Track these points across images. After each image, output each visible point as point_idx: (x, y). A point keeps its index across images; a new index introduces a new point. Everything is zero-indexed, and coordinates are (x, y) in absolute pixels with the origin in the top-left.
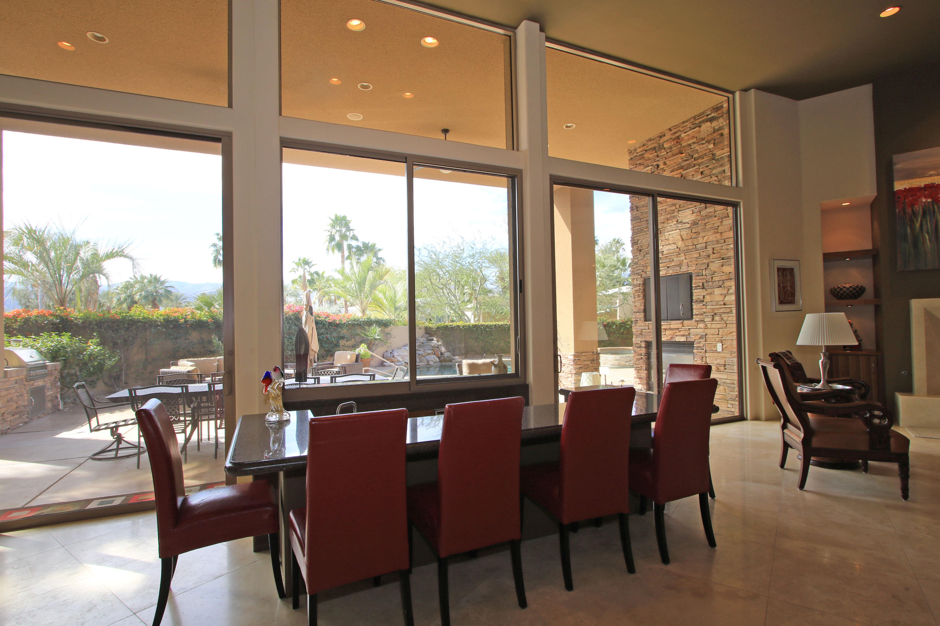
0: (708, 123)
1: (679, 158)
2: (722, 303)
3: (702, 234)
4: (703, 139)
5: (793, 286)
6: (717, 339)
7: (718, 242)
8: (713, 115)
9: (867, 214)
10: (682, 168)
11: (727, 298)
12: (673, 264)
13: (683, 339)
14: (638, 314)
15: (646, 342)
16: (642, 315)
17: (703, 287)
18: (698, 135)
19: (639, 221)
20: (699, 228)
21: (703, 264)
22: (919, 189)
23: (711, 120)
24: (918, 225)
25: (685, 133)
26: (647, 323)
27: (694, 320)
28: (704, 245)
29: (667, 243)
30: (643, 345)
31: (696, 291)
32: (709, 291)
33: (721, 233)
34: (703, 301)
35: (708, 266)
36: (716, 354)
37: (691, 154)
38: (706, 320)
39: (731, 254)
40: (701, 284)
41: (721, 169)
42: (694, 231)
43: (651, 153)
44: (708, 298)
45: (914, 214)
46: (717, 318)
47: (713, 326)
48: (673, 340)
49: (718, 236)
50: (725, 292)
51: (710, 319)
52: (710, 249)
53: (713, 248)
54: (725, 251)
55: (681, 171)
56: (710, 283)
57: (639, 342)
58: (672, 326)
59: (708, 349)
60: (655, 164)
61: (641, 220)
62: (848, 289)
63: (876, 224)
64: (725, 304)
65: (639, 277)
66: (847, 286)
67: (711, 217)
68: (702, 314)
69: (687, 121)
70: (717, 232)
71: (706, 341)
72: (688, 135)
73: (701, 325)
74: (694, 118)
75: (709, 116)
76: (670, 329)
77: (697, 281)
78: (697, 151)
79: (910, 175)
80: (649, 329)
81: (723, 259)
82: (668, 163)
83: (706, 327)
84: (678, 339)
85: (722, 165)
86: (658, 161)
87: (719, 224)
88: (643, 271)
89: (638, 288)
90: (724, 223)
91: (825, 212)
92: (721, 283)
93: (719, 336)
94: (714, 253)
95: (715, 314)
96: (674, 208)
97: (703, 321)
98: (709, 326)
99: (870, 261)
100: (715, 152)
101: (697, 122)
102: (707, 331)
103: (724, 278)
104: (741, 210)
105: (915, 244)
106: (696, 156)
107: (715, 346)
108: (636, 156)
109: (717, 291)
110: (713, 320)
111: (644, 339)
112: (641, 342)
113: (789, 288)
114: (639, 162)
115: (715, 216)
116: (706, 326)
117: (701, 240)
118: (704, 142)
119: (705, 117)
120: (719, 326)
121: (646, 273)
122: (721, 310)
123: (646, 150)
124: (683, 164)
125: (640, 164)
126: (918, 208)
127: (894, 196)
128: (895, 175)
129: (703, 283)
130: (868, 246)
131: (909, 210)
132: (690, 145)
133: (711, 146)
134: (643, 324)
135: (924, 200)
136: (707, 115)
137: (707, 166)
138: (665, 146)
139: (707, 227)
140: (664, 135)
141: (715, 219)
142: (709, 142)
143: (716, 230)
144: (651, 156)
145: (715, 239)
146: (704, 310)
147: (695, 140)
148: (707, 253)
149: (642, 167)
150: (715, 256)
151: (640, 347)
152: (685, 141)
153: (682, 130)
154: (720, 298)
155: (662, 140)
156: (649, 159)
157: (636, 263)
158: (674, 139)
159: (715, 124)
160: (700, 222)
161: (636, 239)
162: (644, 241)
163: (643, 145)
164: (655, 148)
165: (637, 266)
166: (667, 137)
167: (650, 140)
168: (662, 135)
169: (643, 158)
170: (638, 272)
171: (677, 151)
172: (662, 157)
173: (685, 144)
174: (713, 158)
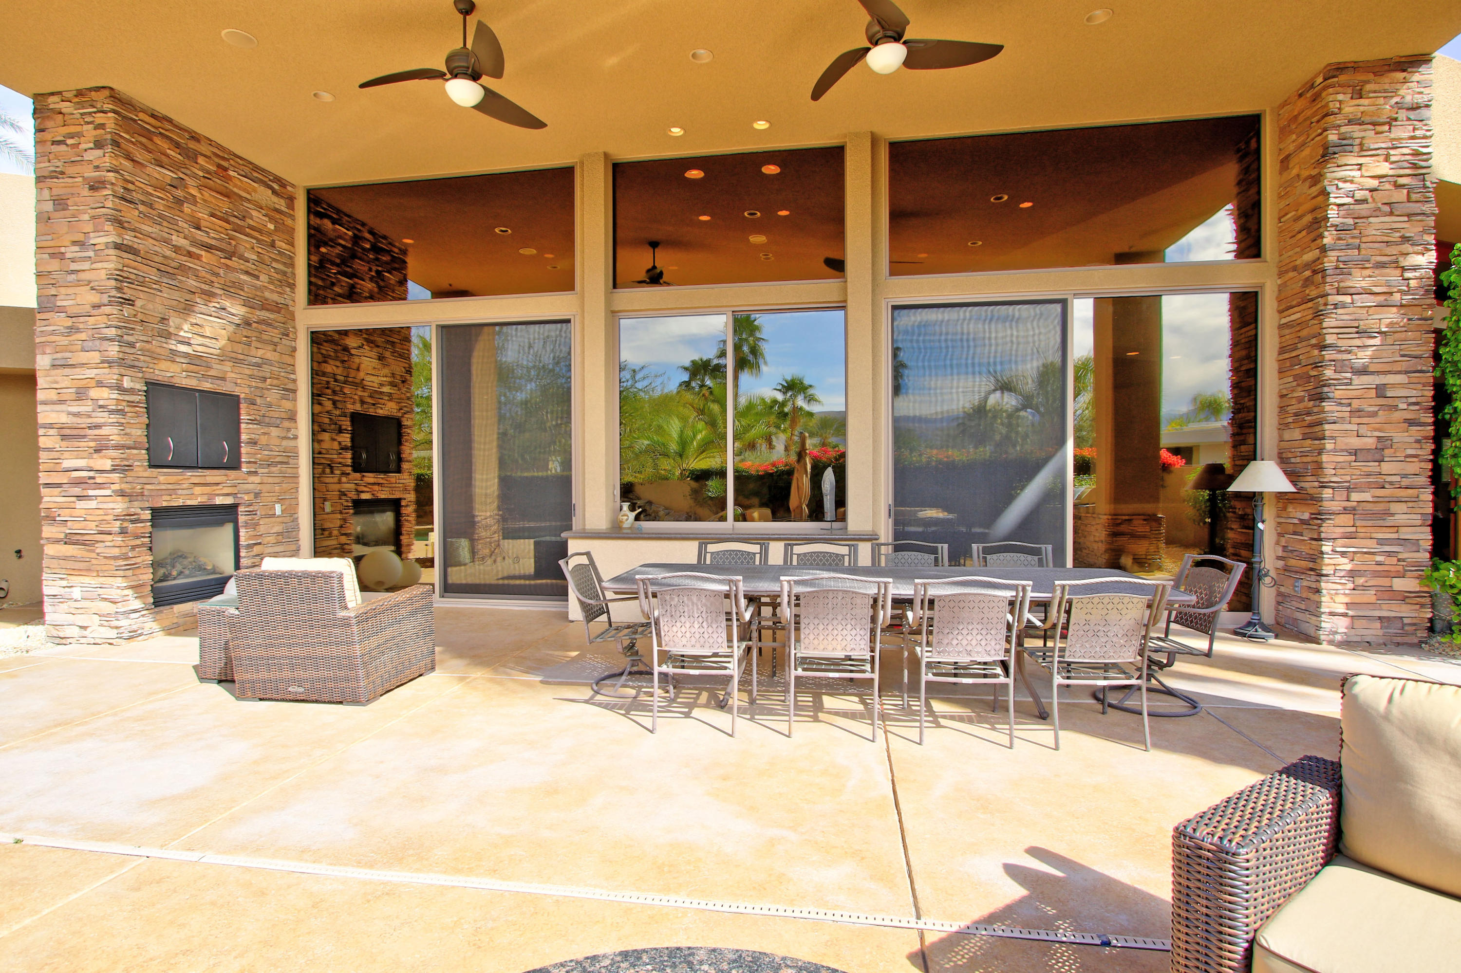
0: (269, 192)
1: (224, 206)
3: (254, 343)
7: (278, 365)
8: (276, 186)
10: (228, 222)
11: (284, 444)
12: (212, 373)
13: (229, 501)
14: (135, 451)
15: (152, 509)
17: (256, 422)
18: (253, 194)
20: (250, 333)
21: (258, 388)
23: (274, 191)
25: (237, 173)
27: (243, 470)
28: (260, 361)
29: (201, 332)
30: (147, 515)
31: (248, 426)
32: (266, 430)
34: (253, 443)
35: (262, 393)
36: (273, 519)
37: (244, 214)
38: (260, 471)
42: (245, 333)
43: (172, 147)
46: (273, 469)
47: (269, 480)
48: (211, 502)
50: (284, 434)
51: (264, 471)
52: (267, 370)
53: (270, 371)
55: (228, 226)
56: (267, 420)
58: (209, 480)
59: (260, 513)
60: (182, 176)
67: (270, 325)
68: (255, 463)
69: (240, 158)
70: (275, 351)
71: (260, 501)
72: (241, 181)
73: (256, 479)
74: (250, 164)
76: (205, 484)
77: (250, 412)
78: (252, 217)
80: (158, 483)
81: (284, 390)
83: (260, 482)
84: (219, 501)
85: (286, 264)
87: (278, 340)
89: (135, 398)
90: (284, 342)
92: (278, 421)
93: (276, 494)
94: (270, 378)
95: (271, 463)
96: (214, 279)
97: (254, 472)
100: (275, 237)
101: (256, 175)
102: (261, 487)
103: (283, 415)
106: (251, 222)
107: (270, 509)
108: (135, 121)
109: (275, 432)
111: (147, 505)
112: (142, 509)
114: (143, 140)
116: (260, 479)
117: (253, 352)
120: (274, 481)
122: (278, 459)
124: (232, 219)
132: (241, 198)
133: (271, 226)
134: (146, 474)
138: (201, 160)
140: (198, 141)
142: (272, 219)
146: (259, 457)
147: (249, 197)
149: (149, 156)
150: (275, 382)
151: (143, 521)
152: (236, 186)
153: (232, 162)
154: (277, 442)
155: (192, 145)
156: (168, 156)
157: (132, 345)
158: (219, 166)
159: (275, 199)
160: (254, 325)
161: (129, 294)
162: (150, 306)
163: (153, 116)
164: (177, 145)
165: (132, 351)
166: (203, 148)
167: (170, 121)
168: (195, 137)
169: (151, 140)
170: (136, 364)
171: (221, 189)
172: (195, 176)
173: (235, 190)
174: (273, 245)
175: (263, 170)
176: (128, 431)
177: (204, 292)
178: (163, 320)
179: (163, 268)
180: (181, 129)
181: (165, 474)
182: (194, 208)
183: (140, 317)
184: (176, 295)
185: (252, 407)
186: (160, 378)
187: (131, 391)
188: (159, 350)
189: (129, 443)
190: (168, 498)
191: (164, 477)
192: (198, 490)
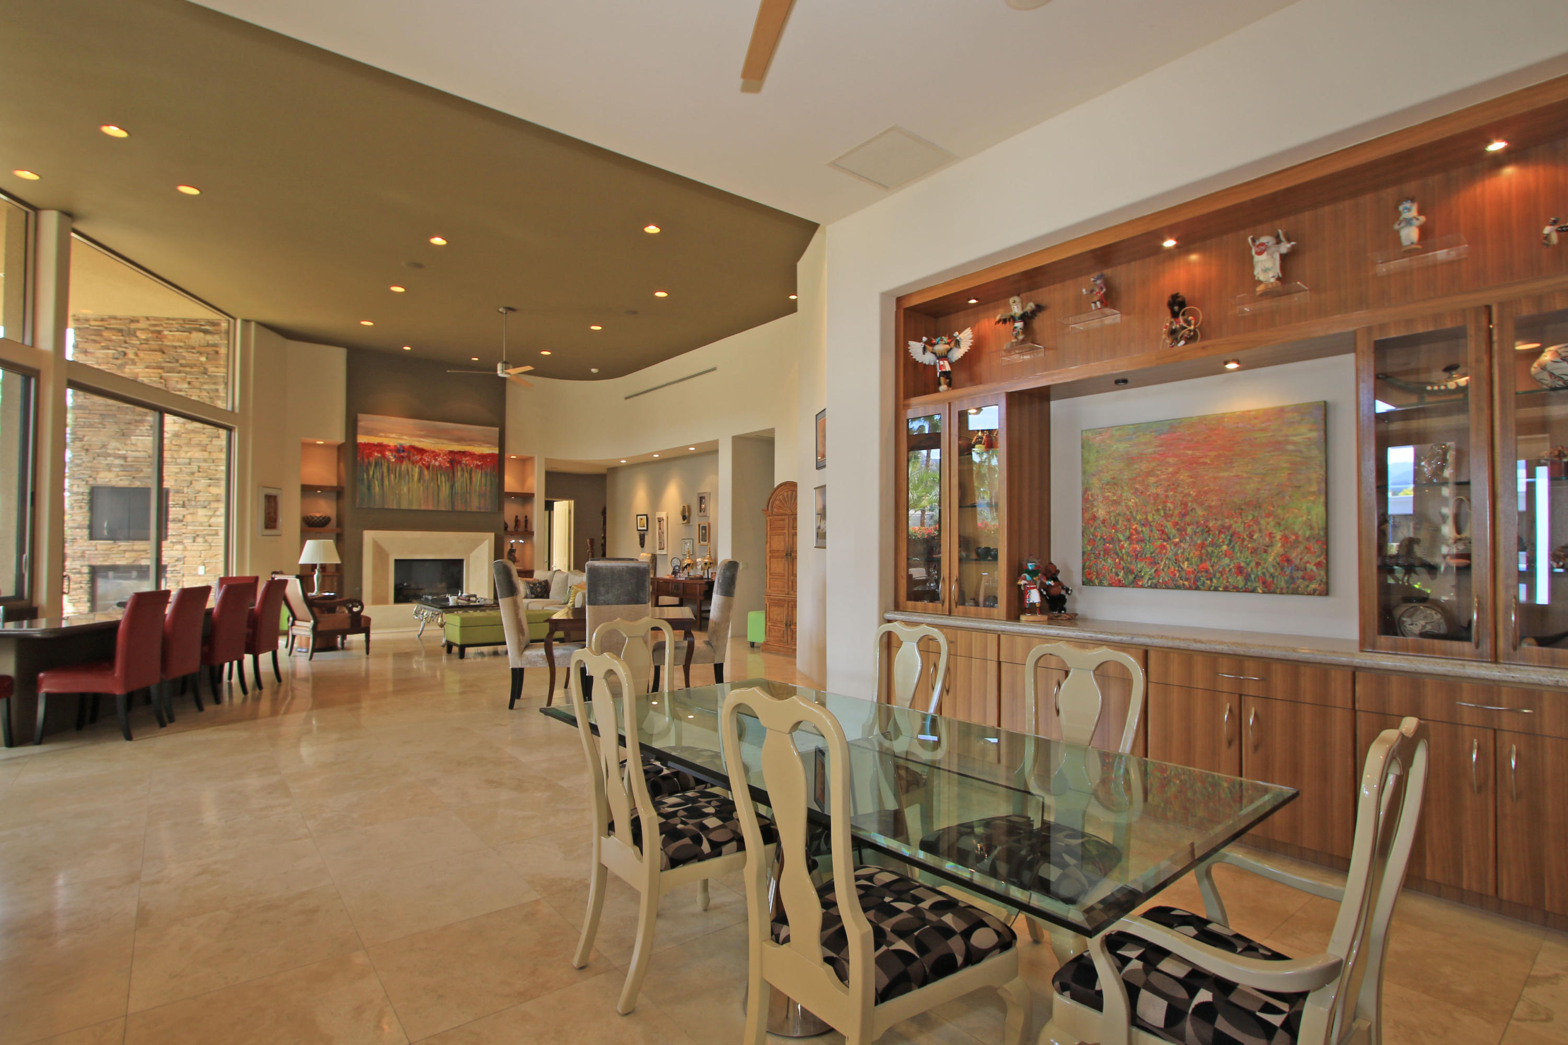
0: (201, 335)
1: (158, 357)
2: (207, 524)
3: (185, 449)
4: (194, 348)
5: (276, 513)
6: (199, 562)
7: (205, 460)
8: (208, 327)
9: (335, 454)
10: (162, 368)
11: (213, 520)
12: (142, 475)
14: (78, 530)
16: (86, 532)
17: (184, 506)
18: (187, 341)
19: (88, 411)
20: (182, 441)
21: (186, 480)
22: (373, 445)
23: (206, 332)
24: (371, 473)
25: (170, 331)
26: (94, 542)
27: (169, 541)
28: (187, 461)
29: (134, 448)
31: (174, 509)
32: (191, 510)
33: (210, 452)
34: (182, 521)
35: (191, 483)
36: (197, 577)
37: (176, 358)
38: (185, 541)
39: (223, 476)
40: (181, 502)
41: (213, 387)
42: (174, 442)
43: (114, 334)
44: (189, 518)
45: (369, 464)
46: (200, 540)
47: (194, 548)
48: (137, 563)
49: (206, 455)
50: (211, 513)
51: (191, 541)
52: (194, 467)
53: (199, 467)
54: (214, 472)
55: (160, 371)
56: (193, 503)
57: (78, 567)
58: (136, 547)
59: (186, 572)
60: (120, 349)
61: (92, 412)
62: (318, 518)
63: (342, 465)
64: (210, 526)
65: (84, 483)
66: (318, 515)
67: (198, 432)
68: (180, 535)
69: (173, 319)
70: (205, 451)
71: (184, 564)
72: (173, 335)
73: (179, 547)
74: (184, 320)
75: (203, 327)
76: (133, 551)
77: (177, 498)
78: (184, 358)
79: (369, 433)
80: (96, 550)
81: (210, 479)
82: (141, 354)
83: (185, 549)
85: (215, 384)
86: (126, 348)
87: (208, 442)
88: (90, 477)
89: (80, 497)
90: (214, 443)
91: (306, 446)
92: (206, 503)
93: (202, 559)
94: (199, 472)
95: (198, 535)
97: (180, 542)
98: (189, 548)
99: (335, 495)
100: (207, 366)
101: (187, 326)
102: (186, 553)
103: (210, 499)
104: (236, 436)
105: (369, 488)
106: (183, 362)
107: (196, 569)
108: (87, 328)
109: (201, 512)
110: (194, 541)
111: (87, 563)
112: (82, 566)
113: (272, 514)
114: (93, 337)
115: (204, 434)
116: (185, 547)
117: (183, 455)
118: (194, 351)
119: (198, 326)
120: (201, 548)
121: (95, 479)
122: (206, 532)
123: (107, 328)
124: (164, 365)
125: (95, 341)
126: (372, 460)
127: (356, 447)
128: (359, 430)
129: (184, 502)
130: (333, 482)
131: (366, 460)
132: (175, 347)
133: (203, 359)
134: (85, 544)
135: (376, 454)
136: (201, 325)
137: (197, 378)
138: (139, 334)
139: (193, 442)
140: (138, 321)
141: (203, 436)
142: (201, 353)
143: (204, 448)
144: (114, 337)
145: (201, 457)
146: (184, 531)
147: (182, 344)
148: (192, 470)
149: (98, 346)
150: (200, 474)
151: (80, 573)
152: (169, 341)
153: (165, 325)
154: (205, 519)
155: (133, 326)
156: (111, 340)
157: (78, 465)
158: (153, 332)
159: (209, 338)
160: (184, 435)
161: (80, 434)
162: (95, 439)
163: (103, 320)
164: (121, 331)
165: (79, 468)
166: (142, 325)
167: (115, 318)
168: (134, 320)
169: (101, 335)
170: (81, 476)
171: (157, 347)
172: (133, 346)
173: (169, 343)
174: (205, 372)
175: (196, 321)
176: (74, 518)
177: (136, 421)
178: (104, 446)
179: (105, 413)
180: (121, 319)
181: (102, 544)
182: (132, 367)
183: (86, 447)
184: (115, 428)
185: (177, 495)
186: (100, 483)
187: (77, 494)
188: (97, 466)
189: (75, 525)
190: (101, 559)
191: (102, 545)
192: (128, 555)
